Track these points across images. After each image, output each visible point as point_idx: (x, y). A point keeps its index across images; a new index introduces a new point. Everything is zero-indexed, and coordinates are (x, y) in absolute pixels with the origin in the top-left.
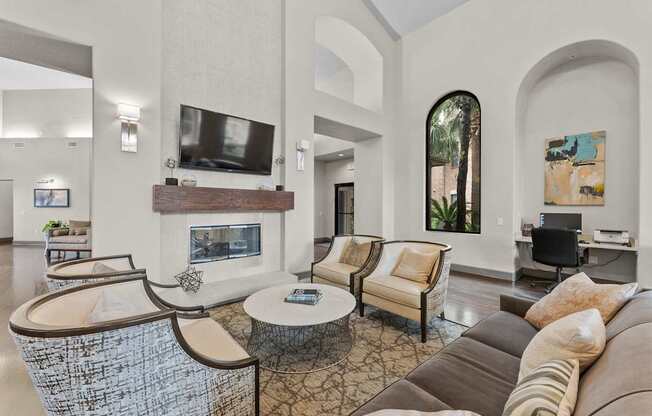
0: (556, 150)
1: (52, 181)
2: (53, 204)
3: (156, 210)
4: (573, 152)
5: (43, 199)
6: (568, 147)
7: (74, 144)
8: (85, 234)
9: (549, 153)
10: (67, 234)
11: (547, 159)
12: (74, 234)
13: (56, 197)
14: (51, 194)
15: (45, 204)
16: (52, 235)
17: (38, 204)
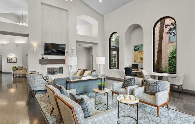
0: (136, 48)
1: (12, 55)
2: (12, 62)
3: (40, 64)
4: (138, 49)
5: (10, 61)
6: (138, 48)
7: (18, 45)
8: (22, 70)
9: (135, 49)
10: (17, 70)
11: (134, 50)
12: (19, 70)
13: (13, 60)
14: (12, 59)
15: (10, 62)
16: (14, 70)
17: (8, 62)
